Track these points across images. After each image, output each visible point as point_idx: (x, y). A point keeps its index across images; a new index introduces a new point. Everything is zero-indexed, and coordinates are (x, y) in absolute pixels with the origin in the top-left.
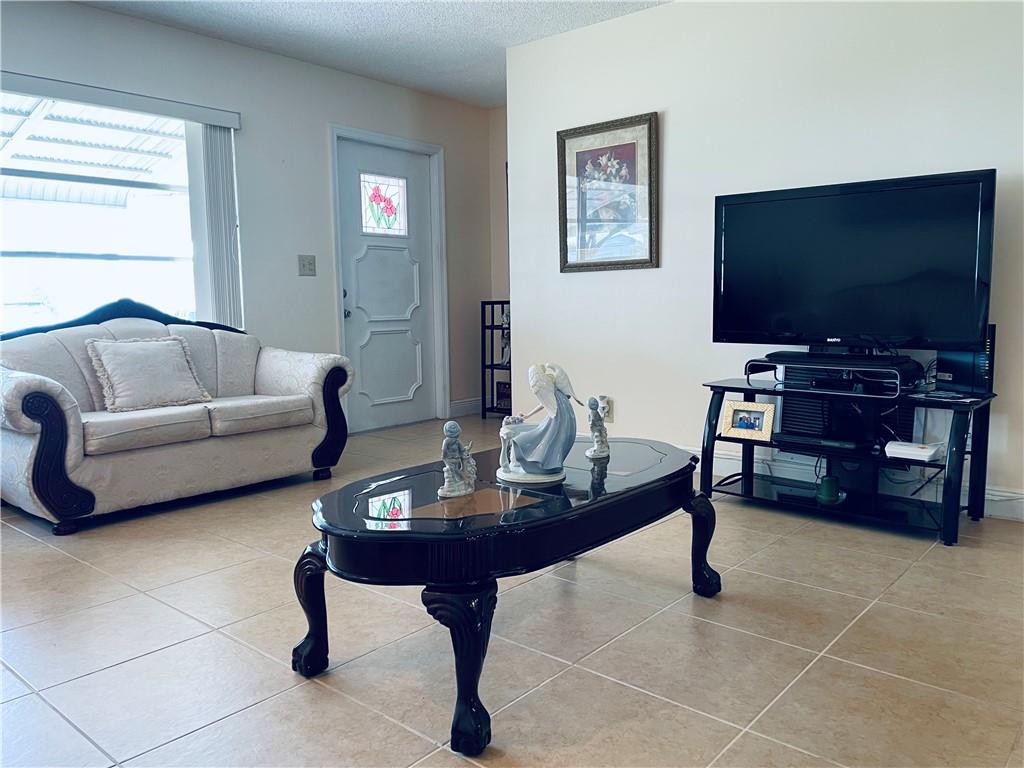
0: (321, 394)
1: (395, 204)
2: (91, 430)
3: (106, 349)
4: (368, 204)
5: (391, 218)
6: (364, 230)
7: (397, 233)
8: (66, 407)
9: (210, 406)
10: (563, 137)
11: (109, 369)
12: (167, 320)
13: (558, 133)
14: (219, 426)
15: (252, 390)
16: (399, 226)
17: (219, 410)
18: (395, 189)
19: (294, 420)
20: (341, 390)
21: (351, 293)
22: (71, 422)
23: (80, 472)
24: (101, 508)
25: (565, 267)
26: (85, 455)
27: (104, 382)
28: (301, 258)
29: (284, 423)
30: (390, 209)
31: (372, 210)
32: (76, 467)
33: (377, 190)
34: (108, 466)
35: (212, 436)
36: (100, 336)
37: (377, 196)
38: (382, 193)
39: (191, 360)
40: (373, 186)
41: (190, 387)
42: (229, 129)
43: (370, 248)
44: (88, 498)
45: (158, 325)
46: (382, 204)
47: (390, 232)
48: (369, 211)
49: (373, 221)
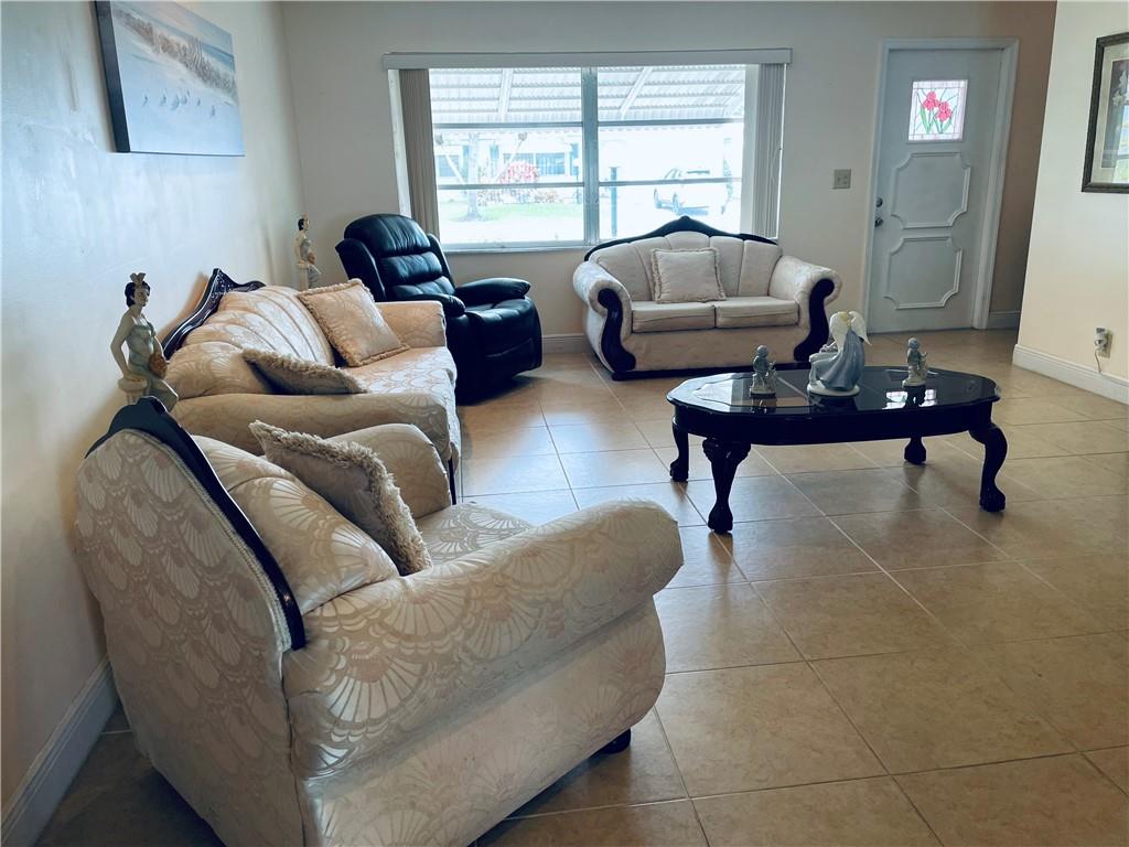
0: (807, 301)
1: (951, 108)
2: (636, 316)
3: (662, 256)
4: (919, 110)
5: (945, 122)
6: (910, 138)
7: (950, 137)
8: (623, 300)
9: (717, 304)
10: (1102, 45)
11: (661, 271)
12: (711, 232)
13: (1098, 40)
14: (721, 321)
15: (765, 292)
16: (953, 130)
17: (722, 309)
18: (953, 93)
19: (780, 320)
20: (827, 299)
21: (888, 203)
22: (625, 309)
23: (630, 344)
24: (639, 367)
25: (1088, 186)
26: (632, 332)
27: (657, 281)
28: (837, 173)
29: (771, 323)
30: (945, 112)
31: (923, 117)
32: (625, 339)
33: (932, 95)
34: (644, 341)
35: (715, 327)
36: (660, 246)
37: (931, 102)
38: (938, 98)
39: (718, 266)
40: (927, 92)
41: (711, 288)
42: (782, 65)
43: (913, 155)
44: (631, 360)
45: (703, 237)
46: (936, 109)
47: (942, 137)
48: (919, 119)
49: (920, 128)
